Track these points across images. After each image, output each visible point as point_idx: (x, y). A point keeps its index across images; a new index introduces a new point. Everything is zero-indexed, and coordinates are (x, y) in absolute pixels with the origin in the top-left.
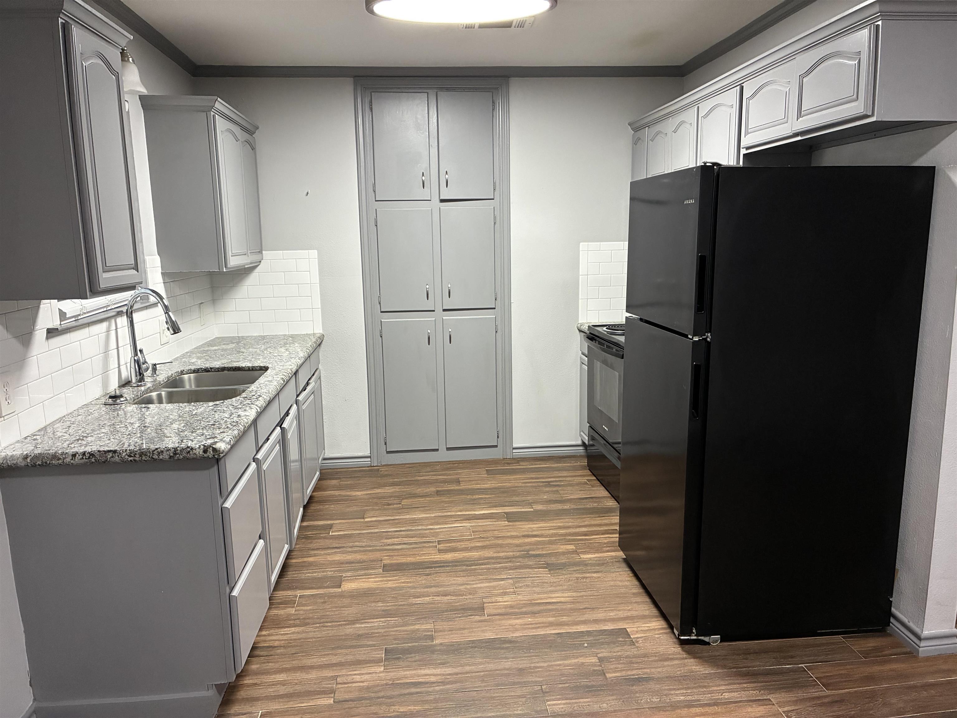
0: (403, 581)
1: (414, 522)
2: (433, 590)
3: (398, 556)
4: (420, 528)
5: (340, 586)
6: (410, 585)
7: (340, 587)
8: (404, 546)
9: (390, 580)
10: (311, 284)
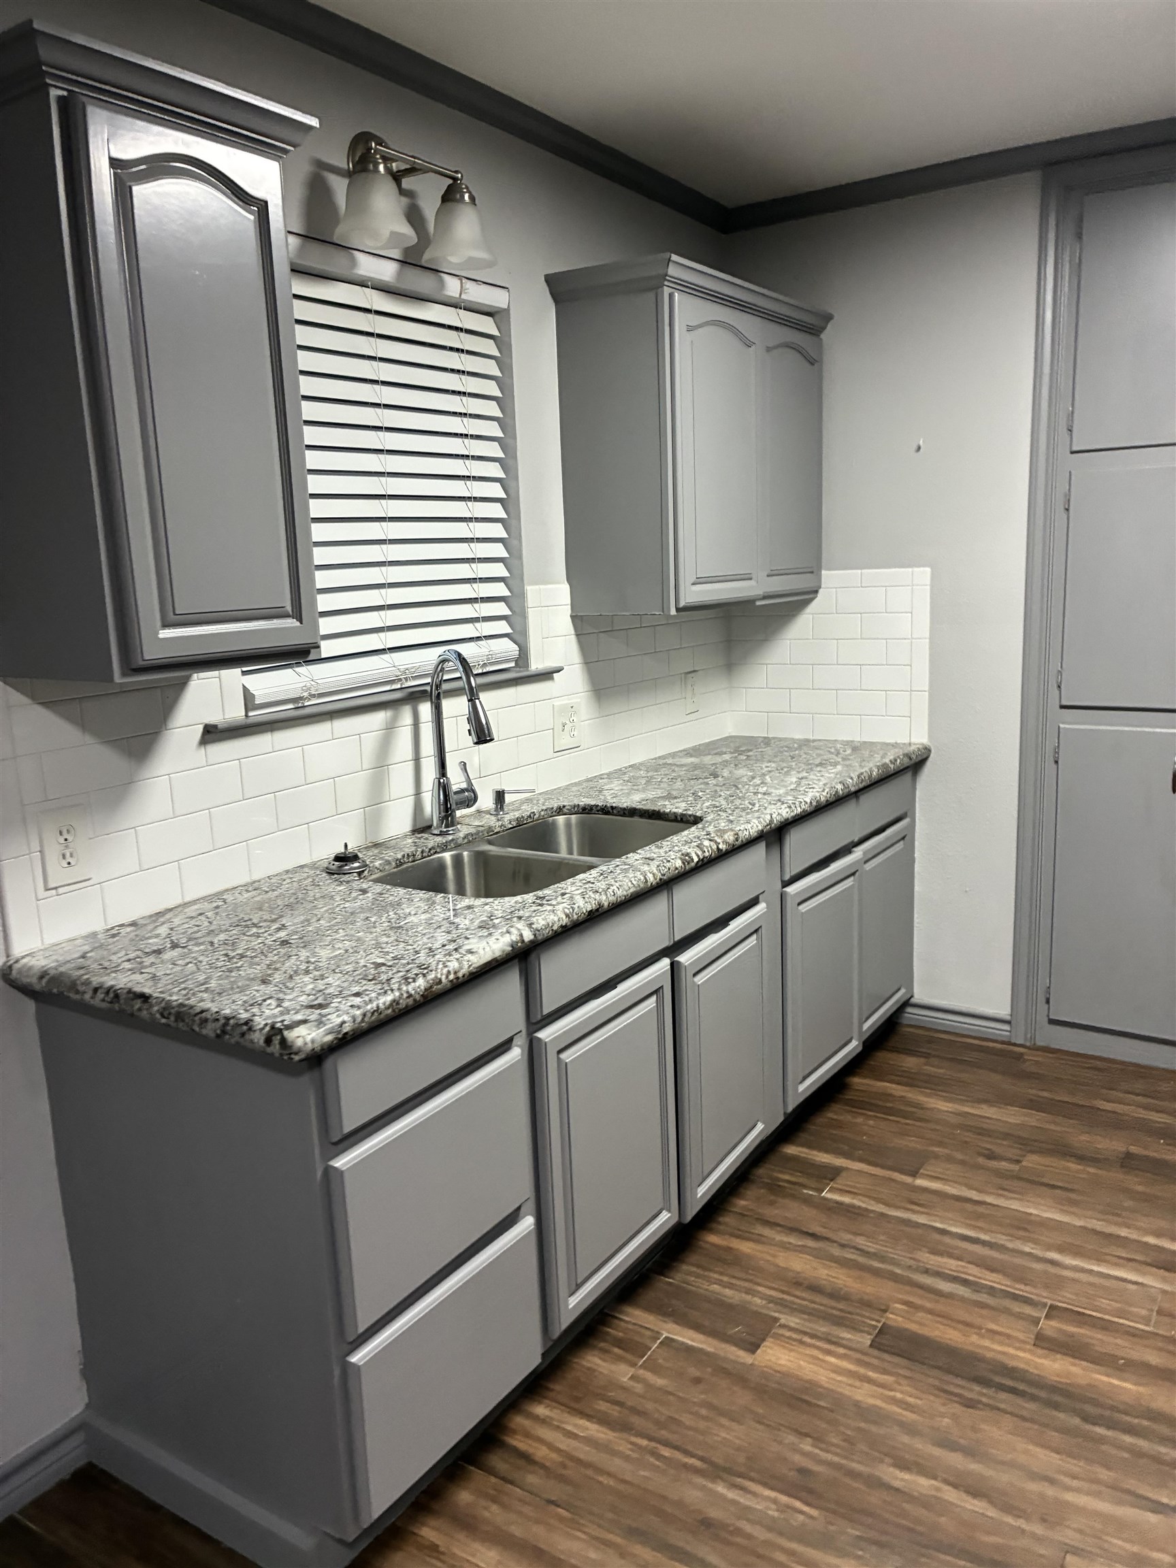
0: (899, 1395)
1: (1023, 1225)
2: (956, 1460)
3: (930, 1312)
4: (1027, 1249)
5: (753, 1348)
6: (910, 1416)
7: (753, 1352)
8: (961, 1291)
9: (870, 1381)
10: (912, 638)
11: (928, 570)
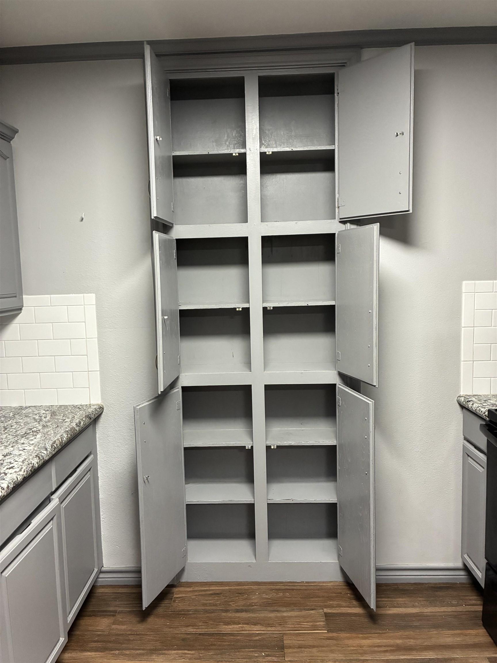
10: (86, 338)
11: (94, 295)
